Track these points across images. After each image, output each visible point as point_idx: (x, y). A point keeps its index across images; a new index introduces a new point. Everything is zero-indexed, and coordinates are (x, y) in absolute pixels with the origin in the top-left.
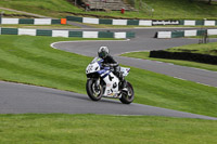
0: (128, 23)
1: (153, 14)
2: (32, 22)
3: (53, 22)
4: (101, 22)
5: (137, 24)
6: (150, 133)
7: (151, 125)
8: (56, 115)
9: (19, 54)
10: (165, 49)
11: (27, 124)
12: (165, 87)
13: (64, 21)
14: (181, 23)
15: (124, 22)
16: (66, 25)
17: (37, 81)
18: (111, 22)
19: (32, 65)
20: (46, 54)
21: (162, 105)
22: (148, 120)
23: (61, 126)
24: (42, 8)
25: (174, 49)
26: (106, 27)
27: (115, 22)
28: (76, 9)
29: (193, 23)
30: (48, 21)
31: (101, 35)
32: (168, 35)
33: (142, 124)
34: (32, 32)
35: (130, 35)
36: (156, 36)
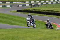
0: (10, 3)
4: (2, 3)
5: (13, 3)
6: (17, 33)
7: (18, 31)
14: (25, 2)
15: (9, 3)
18: (5, 3)
22: (17, 29)
25: (23, 9)
26: (4, 4)
29: (28, 2)
31: (3, 6)
33: (15, 31)
35: (11, 6)
36: (18, 6)
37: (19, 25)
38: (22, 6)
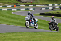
1: (40, 3)
2: (6, 7)
3: (12, 6)
4: (25, 6)
5: (36, 6)
6: (41, 37)
8: (14, 33)
9: (3, 16)
10: (44, 13)
11: (6, 36)
12: (44, 23)
13: (15, 6)
14: (48, 5)
15: (32, 6)
16: (16, 7)
17: (8, 23)
18: (28, 6)
19: (7, 19)
20: (10, 16)
21: (44, 29)
22: (40, 33)
23: (16, 36)
24: (9, 2)
25: (46, 13)
27: (29, 6)
28: (18, 2)
29: (51, 5)
30: (10, 6)
31: (26, 9)
32: (44, 9)
33: (38, 34)
34: (6, 9)
35: (34, 9)
36: (41, 9)
37: (41, 28)
38: (45, 9)
